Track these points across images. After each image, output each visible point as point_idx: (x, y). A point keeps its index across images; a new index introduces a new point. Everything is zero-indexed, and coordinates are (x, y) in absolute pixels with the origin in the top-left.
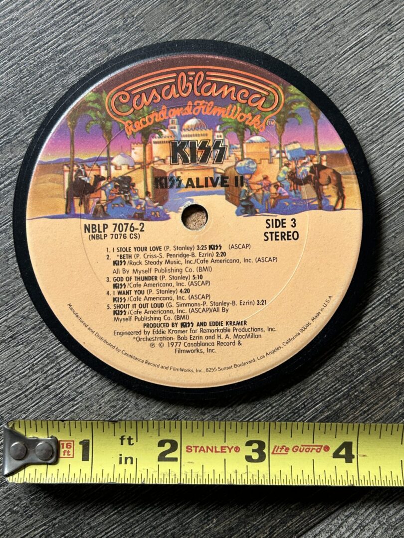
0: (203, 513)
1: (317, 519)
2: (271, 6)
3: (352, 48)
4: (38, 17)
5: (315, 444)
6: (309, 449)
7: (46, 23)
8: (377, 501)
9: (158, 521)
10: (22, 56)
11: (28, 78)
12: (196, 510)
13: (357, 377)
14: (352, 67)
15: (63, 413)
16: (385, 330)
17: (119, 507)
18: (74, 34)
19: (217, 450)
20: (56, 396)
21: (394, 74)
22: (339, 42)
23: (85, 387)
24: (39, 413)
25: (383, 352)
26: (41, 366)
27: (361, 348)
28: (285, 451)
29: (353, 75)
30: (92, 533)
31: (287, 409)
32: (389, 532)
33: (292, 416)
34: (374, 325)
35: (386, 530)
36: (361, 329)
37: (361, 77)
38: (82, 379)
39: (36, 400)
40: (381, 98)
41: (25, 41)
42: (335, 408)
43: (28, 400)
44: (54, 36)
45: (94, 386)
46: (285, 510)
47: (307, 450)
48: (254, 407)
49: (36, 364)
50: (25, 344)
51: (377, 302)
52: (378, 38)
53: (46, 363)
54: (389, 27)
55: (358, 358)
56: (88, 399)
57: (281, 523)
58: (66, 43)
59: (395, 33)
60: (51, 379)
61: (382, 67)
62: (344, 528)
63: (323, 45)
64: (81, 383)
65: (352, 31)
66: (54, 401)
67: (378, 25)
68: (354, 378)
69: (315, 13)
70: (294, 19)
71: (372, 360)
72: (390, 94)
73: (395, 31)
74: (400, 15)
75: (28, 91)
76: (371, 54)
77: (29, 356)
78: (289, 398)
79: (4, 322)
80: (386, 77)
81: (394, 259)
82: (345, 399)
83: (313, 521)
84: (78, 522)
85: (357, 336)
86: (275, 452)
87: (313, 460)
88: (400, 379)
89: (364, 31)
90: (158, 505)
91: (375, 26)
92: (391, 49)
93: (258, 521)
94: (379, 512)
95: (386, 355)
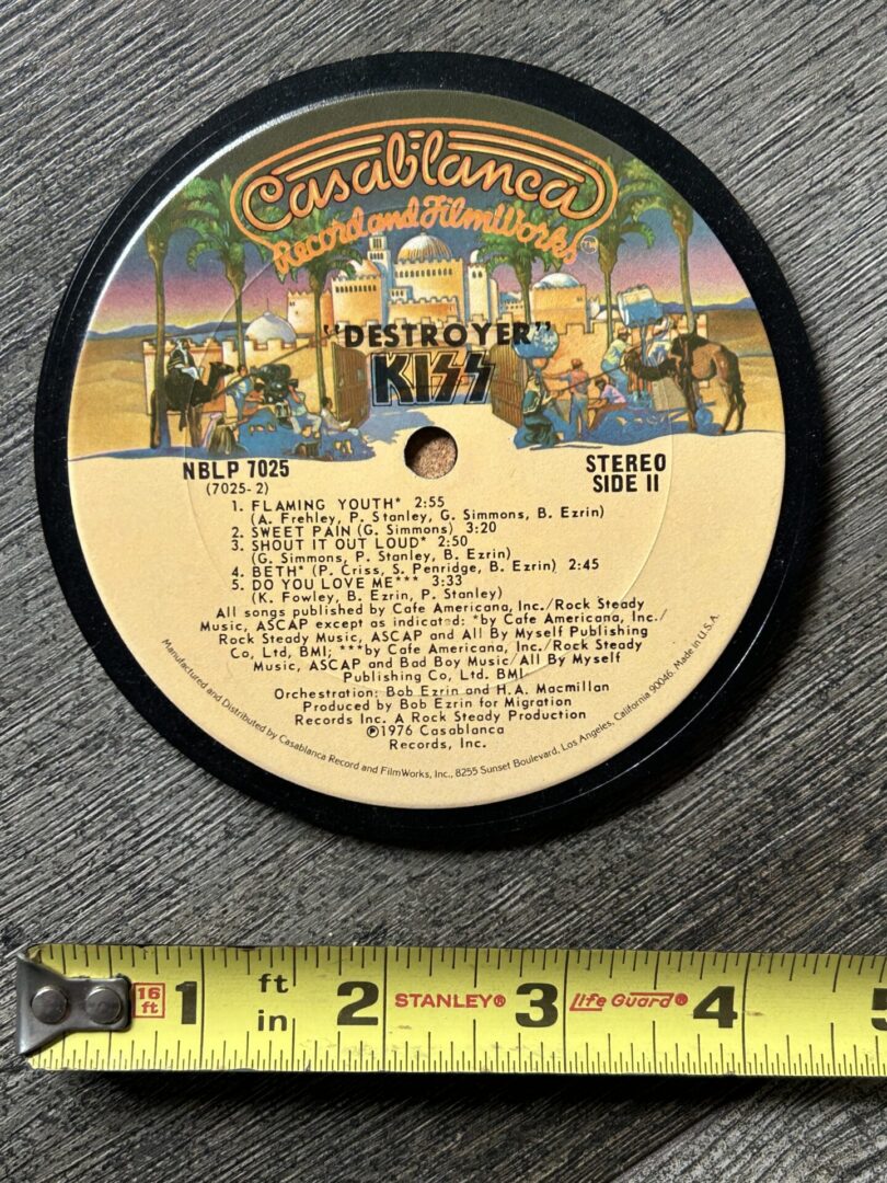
0: (435, 1121)
1: (665, 1132)
2: (594, 48)
3: (768, 148)
4: (82, 64)
5: (658, 991)
6: (647, 1000)
7: (99, 79)
8: (787, 1098)
9: (344, 1137)
10: (48, 154)
11: (61, 203)
12: (421, 1116)
13: (755, 851)
14: (767, 190)
15: (147, 921)
16: (815, 755)
17: (265, 1110)
18: (162, 105)
19: (460, 1002)
20: (134, 885)
21: (854, 209)
22: (741, 135)
23: (191, 869)
24: (98, 922)
25: (810, 801)
26: (100, 826)
27: (766, 791)
28: (598, 1003)
29: (767, 210)
30: (210, 1161)
31: (610, 915)
32: (809, 1158)
33: (619, 929)
34: (794, 745)
35: (803, 1156)
36: (766, 752)
37: (784, 212)
38: (186, 853)
39: (91, 895)
40: (825, 259)
41: (54, 118)
42: (708, 914)
43: (74, 895)
44: (116, 110)
45: (211, 867)
46: (601, 1115)
47: (642, 1003)
48: (543, 911)
49: (90, 821)
50: (65, 779)
51: (801, 696)
52: (825, 126)
53: (110, 819)
54: (850, 102)
55: (758, 812)
56: (199, 893)
57: (593, 1141)
58: (144, 126)
59: (862, 115)
60: (122, 854)
61: (830, 191)
62: (720, 1151)
63: (705, 139)
64: (184, 862)
65: (769, 110)
66: (128, 898)
67: (824, 96)
68: (748, 852)
69: (689, 67)
70: (644, 80)
71: (787, 816)
72: (846, 252)
73: (863, 111)
74: (875, 74)
75: (62, 233)
76: (808, 163)
77: (74, 804)
78: (614, 893)
79: (20, 733)
80: (837, 215)
81: (841, 608)
82: (729, 895)
83: (657, 1138)
84: (180, 1139)
85: (758, 768)
86: (577, 1006)
87: (654, 1022)
88: (842, 855)
89: (794, 111)
90: (344, 1106)
91: (818, 100)
92: (851, 152)
93: (546, 1136)
94: (790, 1120)
95: (817, 806)
